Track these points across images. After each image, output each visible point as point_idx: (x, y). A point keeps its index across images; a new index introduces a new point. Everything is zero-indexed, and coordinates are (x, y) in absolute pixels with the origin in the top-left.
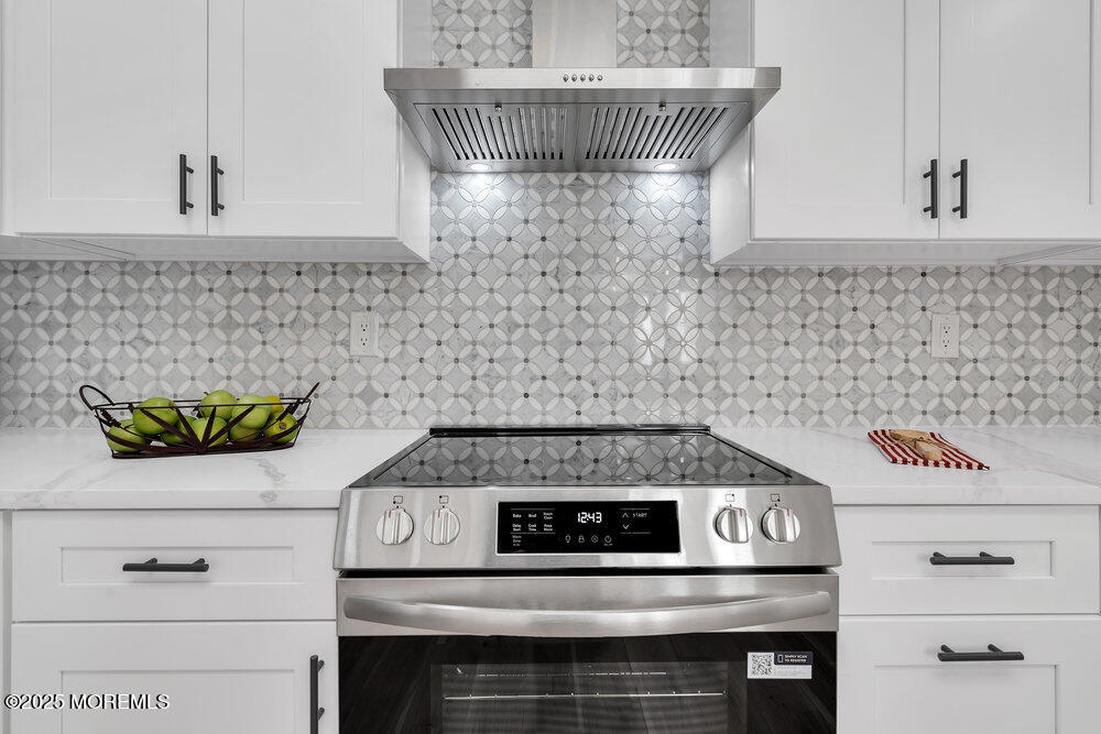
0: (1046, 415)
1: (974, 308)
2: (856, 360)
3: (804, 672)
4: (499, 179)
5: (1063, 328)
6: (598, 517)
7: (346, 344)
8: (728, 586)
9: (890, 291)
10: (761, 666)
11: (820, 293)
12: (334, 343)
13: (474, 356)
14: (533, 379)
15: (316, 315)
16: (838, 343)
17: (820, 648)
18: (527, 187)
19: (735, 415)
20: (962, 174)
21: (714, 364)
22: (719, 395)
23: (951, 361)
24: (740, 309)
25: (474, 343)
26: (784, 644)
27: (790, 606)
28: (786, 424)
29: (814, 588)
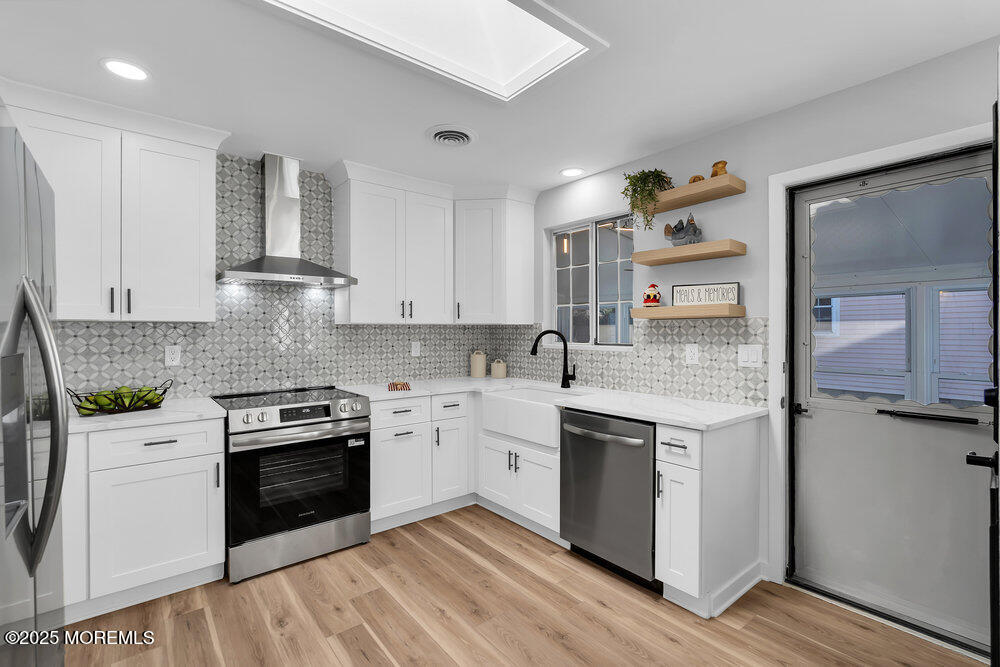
0: (446, 374)
1: (425, 340)
2: (387, 358)
3: (363, 443)
4: (242, 288)
5: (450, 345)
6: (308, 410)
7: (163, 361)
8: (345, 423)
9: (398, 334)
10: (352, 443)
11: (376, 334)
12: (155, 361)
13: (231, 364)
14: (260, 372)
15: (144, 348)
16: (381, 353)
17: (366, 436)
18: (256, 291)
19: (344, 382)
20: (411, 305)
21: (336, 362)
22: (338, 374)
23: (418, 358)
24: (347, 341)
25: (231, 358)
26: (356, 437)
27: (360, 426)
28: (364, 383)
29: (364, 422)
